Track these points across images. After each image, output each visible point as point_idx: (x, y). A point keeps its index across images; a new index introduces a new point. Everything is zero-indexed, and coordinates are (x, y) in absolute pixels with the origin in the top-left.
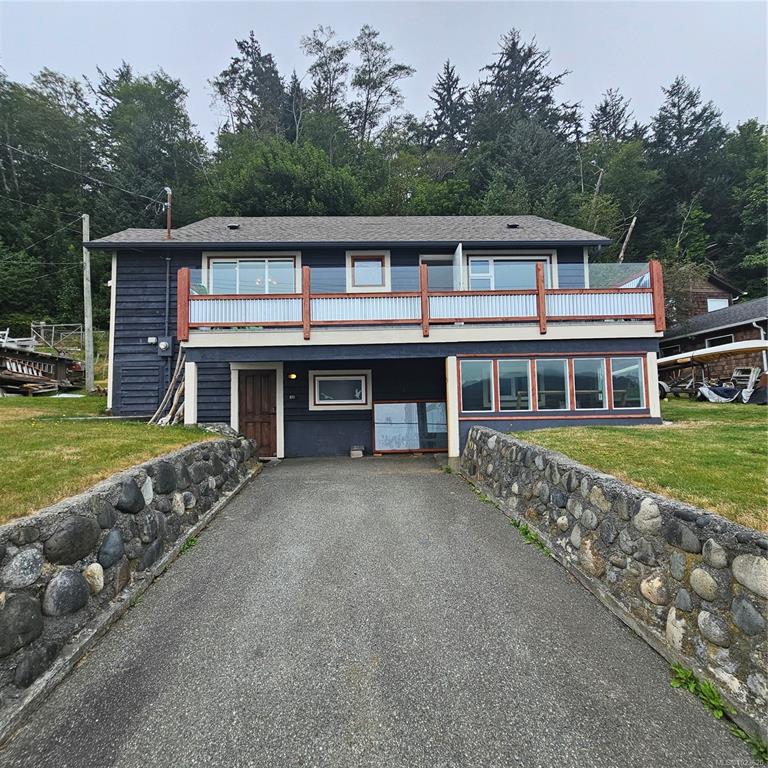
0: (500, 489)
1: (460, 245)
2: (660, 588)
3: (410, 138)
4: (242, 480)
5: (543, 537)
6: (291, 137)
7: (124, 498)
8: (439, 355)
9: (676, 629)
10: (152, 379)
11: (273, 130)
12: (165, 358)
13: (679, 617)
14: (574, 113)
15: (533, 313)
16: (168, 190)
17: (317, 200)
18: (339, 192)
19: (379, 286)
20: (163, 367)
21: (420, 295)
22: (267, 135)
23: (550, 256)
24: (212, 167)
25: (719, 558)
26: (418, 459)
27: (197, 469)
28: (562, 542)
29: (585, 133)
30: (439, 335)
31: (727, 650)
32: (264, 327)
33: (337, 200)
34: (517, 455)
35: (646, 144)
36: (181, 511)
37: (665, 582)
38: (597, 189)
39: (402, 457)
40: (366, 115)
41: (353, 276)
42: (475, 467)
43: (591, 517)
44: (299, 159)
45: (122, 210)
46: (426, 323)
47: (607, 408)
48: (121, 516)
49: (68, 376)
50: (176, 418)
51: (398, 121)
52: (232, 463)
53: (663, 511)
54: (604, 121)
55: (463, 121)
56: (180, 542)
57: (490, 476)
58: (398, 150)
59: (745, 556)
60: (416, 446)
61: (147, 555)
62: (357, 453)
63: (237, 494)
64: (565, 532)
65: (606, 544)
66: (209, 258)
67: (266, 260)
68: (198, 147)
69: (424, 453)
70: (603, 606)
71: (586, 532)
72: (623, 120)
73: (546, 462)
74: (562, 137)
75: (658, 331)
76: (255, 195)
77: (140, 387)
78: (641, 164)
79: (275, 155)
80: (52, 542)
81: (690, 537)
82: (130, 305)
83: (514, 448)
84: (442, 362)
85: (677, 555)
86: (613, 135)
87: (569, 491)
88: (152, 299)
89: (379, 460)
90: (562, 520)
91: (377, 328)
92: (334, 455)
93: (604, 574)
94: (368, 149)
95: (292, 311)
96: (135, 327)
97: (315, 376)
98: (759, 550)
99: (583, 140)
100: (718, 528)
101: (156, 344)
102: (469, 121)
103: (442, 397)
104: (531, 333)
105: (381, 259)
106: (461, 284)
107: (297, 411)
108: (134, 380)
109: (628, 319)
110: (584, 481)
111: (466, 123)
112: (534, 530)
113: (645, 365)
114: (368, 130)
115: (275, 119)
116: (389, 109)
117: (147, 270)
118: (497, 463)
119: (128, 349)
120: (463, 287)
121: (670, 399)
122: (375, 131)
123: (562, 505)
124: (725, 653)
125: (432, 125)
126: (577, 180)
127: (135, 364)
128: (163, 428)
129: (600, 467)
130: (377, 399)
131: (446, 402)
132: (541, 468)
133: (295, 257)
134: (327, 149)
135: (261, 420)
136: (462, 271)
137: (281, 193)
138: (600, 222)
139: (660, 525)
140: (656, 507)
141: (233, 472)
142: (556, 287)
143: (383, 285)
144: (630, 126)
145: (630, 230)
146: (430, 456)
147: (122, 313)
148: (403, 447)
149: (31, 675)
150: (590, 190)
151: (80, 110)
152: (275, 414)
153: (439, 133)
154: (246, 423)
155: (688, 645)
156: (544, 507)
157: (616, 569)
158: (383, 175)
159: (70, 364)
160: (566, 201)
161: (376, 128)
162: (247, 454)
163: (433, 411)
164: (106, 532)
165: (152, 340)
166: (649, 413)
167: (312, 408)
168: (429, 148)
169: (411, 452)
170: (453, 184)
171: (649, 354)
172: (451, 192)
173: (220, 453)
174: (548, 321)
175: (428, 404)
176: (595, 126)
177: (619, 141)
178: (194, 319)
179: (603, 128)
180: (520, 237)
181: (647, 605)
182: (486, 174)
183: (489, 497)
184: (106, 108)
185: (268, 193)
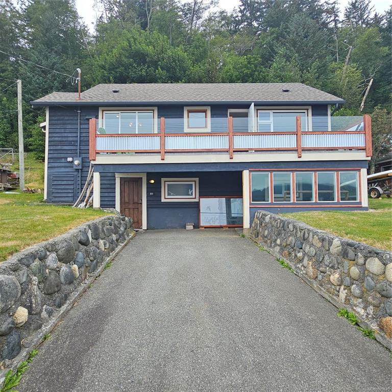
0: (271, 243)
1: (253, 104)
2: (338, 278)
3: (223, 25)
4: (127, 238)
5: (292, 264)
6: (144, 26)
7: (82, 238)
8: (239, 170)
9: (343, 294)
10: (70, 183)
11: (133, 22)
12: (77, 170)
13: (344, 289)
14: (334, 7)
15: (294, 145)
16: (79, 70)
17: (162, 69)
18: (176, 63)
19: (204, 128)
20: (76, 175)
21: (228, 134)
22: (129, 24)
23: (308, 110)
24: (92, 45)
25: (361, 261)
26: (226, 231)
27: (107, 229)
28: (299, 265)
29: (341, 20)
30: (239, 158)
31: (361, 299)
32: (136, 153)
33: (175, 69)
34: (280, 224)
35: (381, 30)
36: (103, 249)
37: (341, 275)
38: (347, 60)
39: (217, 229)
40: (194, 11)
41: (188, 122)
42: (258, 233)
43: (313, 251)
44: (150, 42)
45: (36, 74)
46: (231, 151)
47: (336, 201)
48: (82, 246)
49: (8, 181)
50: (88, 204)
51: (215, 15)
52: (122, 229)
53: (342, 244)
54: (354, 13)
55: (258, 14)
56: (104, 264)
57: (266, 237)
58: (214, 34)
59: (370, 258)
60: (225, 223)
61: (92, 266)
62: (190, 227)
63: (126, 245)
64: (301, 261)
65: (319, 263)
66: (103, 111)
67: (137, 112)
68: (84, 32)
69: (229, 227)
70: (315, 291)
71: (310, 259)
72: (367, 12)
73: (294, 227)
74: (325, 24)
75: (367, 156)
76: (123, 65)
77: (63, 187)
78: (377, 43)
79: (135, 40)
80: (60, 252)
81: (351, 254)
82: (57, 139)
83: (279, 221)
84: (240, 173)
85: (346, 262)
86: (360, 22)
87: (304, 240)
88: (69, 135)
89: (202, 231)
90: (300, 255)
91: (203, 154)
92: (176, 228)
93: (317, 277)
94: (196, 35)
95: (154, 143)
96: (59, 152)
97: (165, 181)
98: (375, 255)
99: (339, 25)
100: (362, 248)
101: (72, 162)
102: (262, 13)
103: (240, 195)
104: (292, 157)
105: (205, 111)
106: (253, 127)
107: (154, 202)
108: (60, 183)
109: (350, 149)
110: (311, 234)
111: (260, 15)
112: (286, 261)
113: (360, 176)
114: (195, 22)
115: (134, 15)
116: (209, 7)
117: (66, 118)
118: (270, 230)
119: (56, 165)
120: (254, 130)
121: (383, 198)
122: (200, 22)
123: (300, 247)
124: (360, 300)
125: (237, 16)
126: (333, 54)
127: (60, 174)
128: (82, 209)
129: (320, 228)
130: (201, 196)
131: (242, 198)
132: (292, 230)
133: (153, 110)
134: (168, 35)
135: (134, 207)
136: (254, 120)
137: (139, 65)
138: (348, 82)
139: (340, 250)
140: (339, 242)
141: (123, 234)
142: (311, 130)
143: (206, 127)
144: (372, 16)
145: (369, 87)
146: (233, 229)
147: (52, 143)
148: (217, 224)
149: (61, 304)
150: (343, 61)
151: (8, 9)
152: (141, 204)
153: (242, 21)
154: (125, 209)
155: (347, 300)
156: (292, 250)
157: (322, 274)
158: (205, 52)
159: (9, 173)
160: (326, 69)
161: (200, 19)
162: (128, 225)
163: (235, 203)
164: (77, 252)
165: (70, 159)
166: (361, 204)
167: (163, 200)
168: (235, 32)
169: (221, 227)
170: (250, 58)
171: (362, 170)
172: (249, 63)
173: (116, 222)
174: (302, 150)
175: (232, 199)
176: (348, 17)
177: (364, 26)
178: (99, 148)
179: (353, 17)
180: (289, 99)
181: (333, 287)
182: (273, 50)
183: (265, 248)
184: (24, 7)
185: (131, 65)
